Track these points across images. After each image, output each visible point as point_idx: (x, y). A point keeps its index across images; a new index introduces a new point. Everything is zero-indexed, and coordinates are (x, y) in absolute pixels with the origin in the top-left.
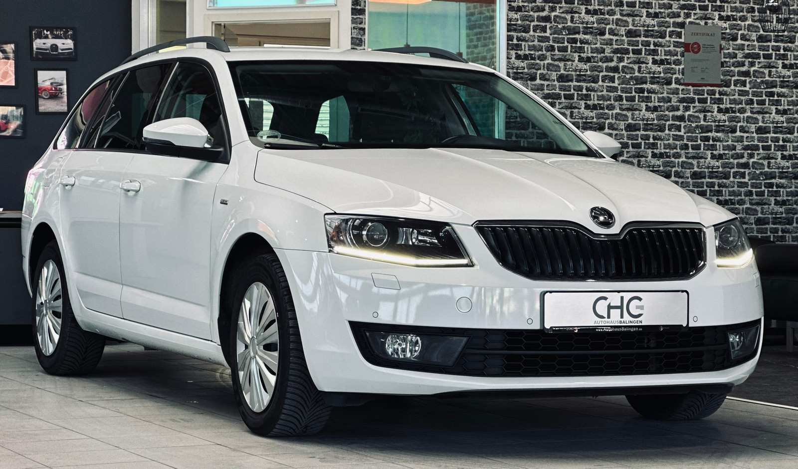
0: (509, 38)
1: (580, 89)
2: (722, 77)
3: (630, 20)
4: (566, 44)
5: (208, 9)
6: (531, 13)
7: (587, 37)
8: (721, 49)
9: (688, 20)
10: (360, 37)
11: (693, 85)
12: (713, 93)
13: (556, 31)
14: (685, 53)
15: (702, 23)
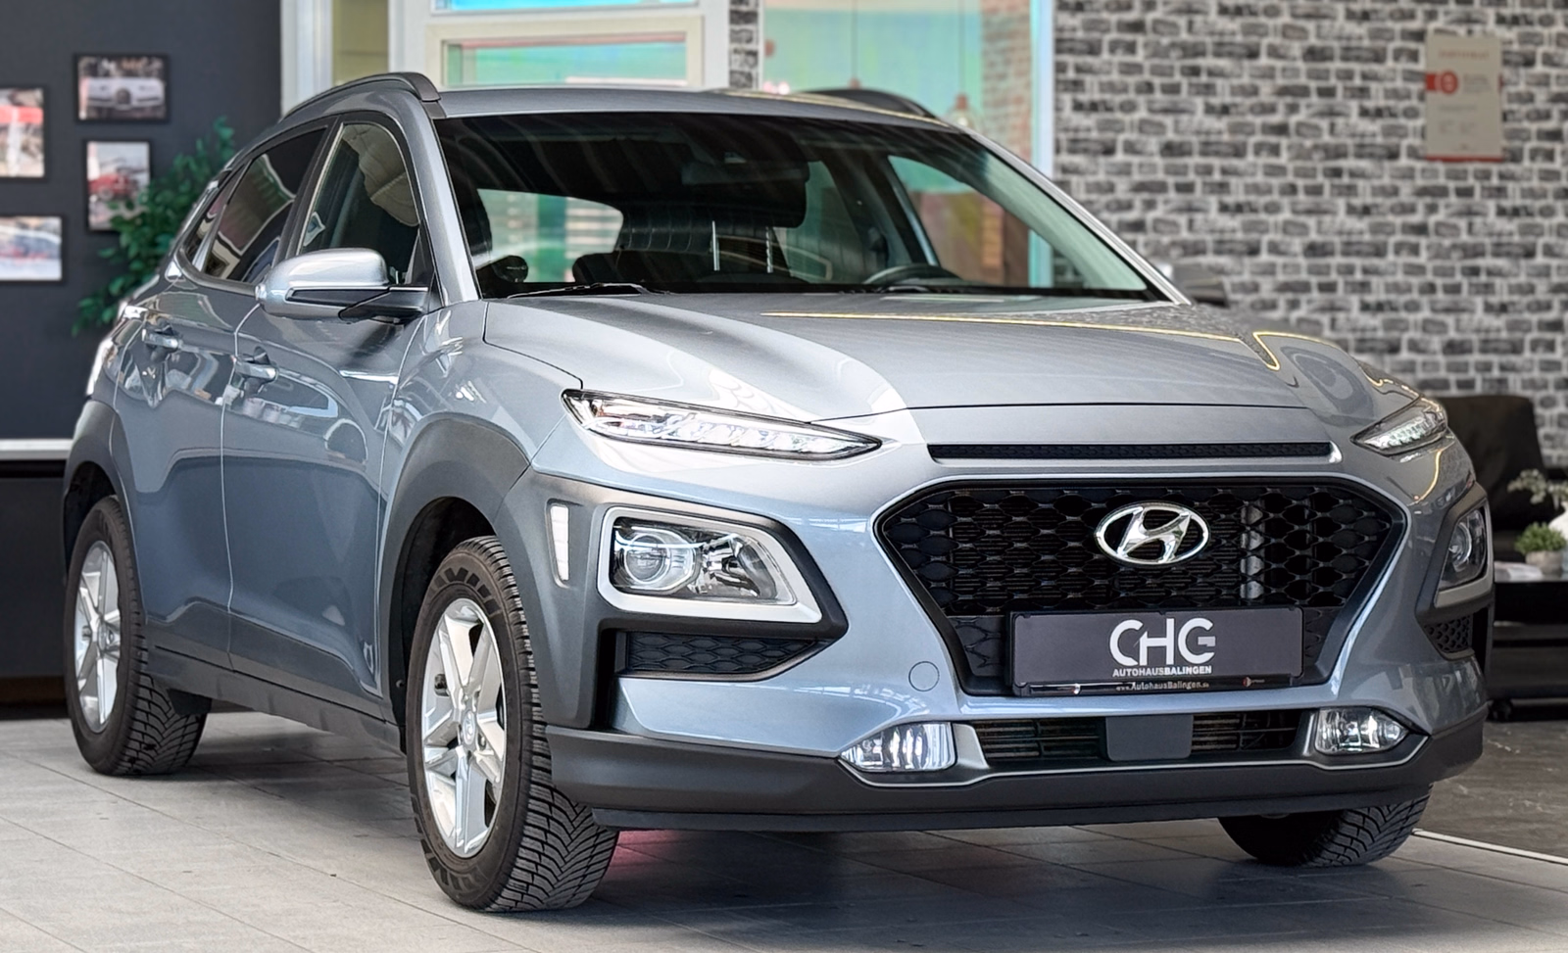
0: (1060, 68)
1: (1207, 170)
2: (1505, 143)
3: (1310, 26)
4: (1178, 78)
5: (434, 15)
6: (1105, 15)
7: (1224, 63)
8: (1502, 83)
9: (1432, 26)
10: (746, 69)
11: (1446, 160)
12: (1486, 175)
13: (1157, 52)
14: (1430, 96)
15: (1462, 30)
